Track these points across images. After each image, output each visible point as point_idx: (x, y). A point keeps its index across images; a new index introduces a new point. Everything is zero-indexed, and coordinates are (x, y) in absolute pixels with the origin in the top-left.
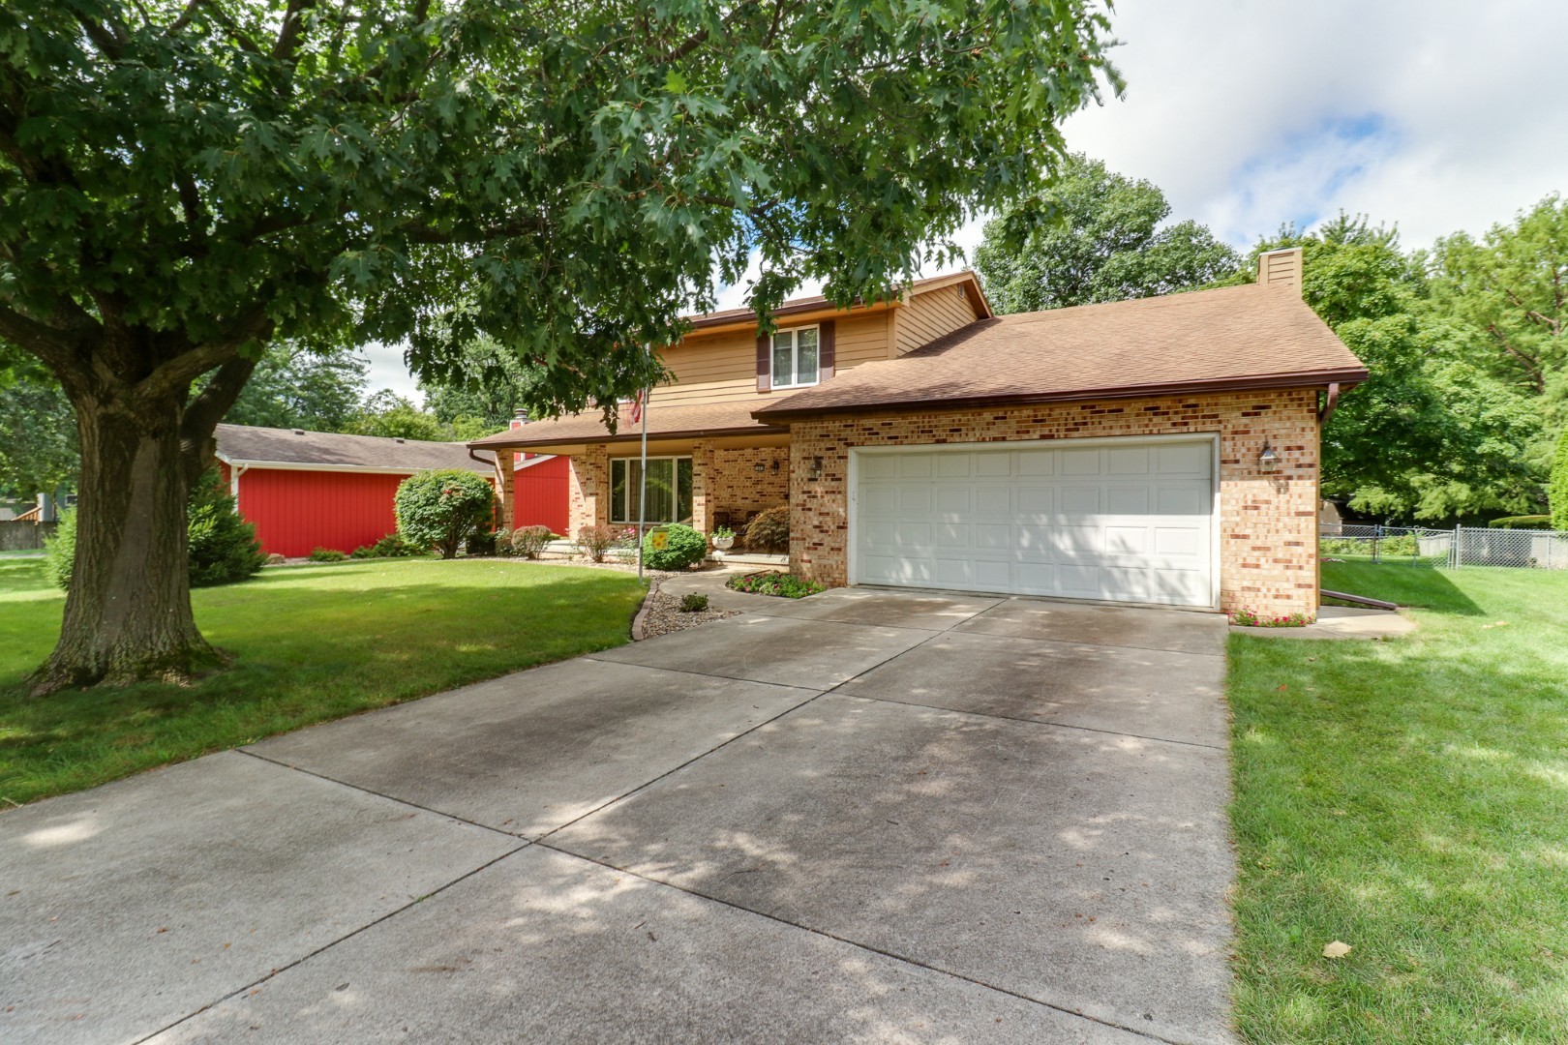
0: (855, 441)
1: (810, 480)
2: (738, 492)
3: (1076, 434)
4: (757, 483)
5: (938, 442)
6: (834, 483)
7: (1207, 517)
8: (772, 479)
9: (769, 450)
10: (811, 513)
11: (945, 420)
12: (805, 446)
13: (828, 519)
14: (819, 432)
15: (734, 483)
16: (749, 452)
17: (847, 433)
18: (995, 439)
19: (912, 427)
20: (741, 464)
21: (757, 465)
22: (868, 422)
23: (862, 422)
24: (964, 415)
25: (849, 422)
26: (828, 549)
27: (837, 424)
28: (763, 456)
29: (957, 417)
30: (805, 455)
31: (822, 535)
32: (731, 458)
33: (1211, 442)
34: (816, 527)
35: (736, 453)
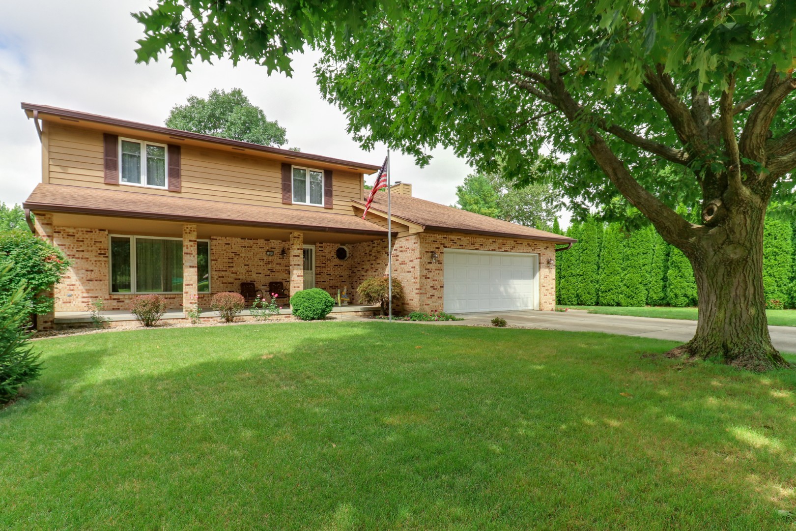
0: (447, 245)
1: (429, 263)
2: (254, 270)
3: (512, 251)
4: (269, 263)
5: (476, 249)
6: (439, 265)
7: (532, 280)
8: (279, 261)
9: (277, 242)
10: (429, 280)
11: (479, 240)
12: (427, 245)
13: (436, 282)
14: (432, 239)
15: (250, 263)
16: (261, 242)
17: (444, 241)
18: (492, 250)
19: (468, 242)
20: (255, 249)
21: (268, 251)
22: (453, 237)
23: (450, 237)
24: (484, 238)
25: (445, 236)
26: (436, 298)
27: (440, 236)
28: (273, 245)
29: (482, 239)
30: (427, 250)
31: (434, 291)
32: (247, 245)
33: (533, 256)
34: (432, 287)
35: (251, 242)
